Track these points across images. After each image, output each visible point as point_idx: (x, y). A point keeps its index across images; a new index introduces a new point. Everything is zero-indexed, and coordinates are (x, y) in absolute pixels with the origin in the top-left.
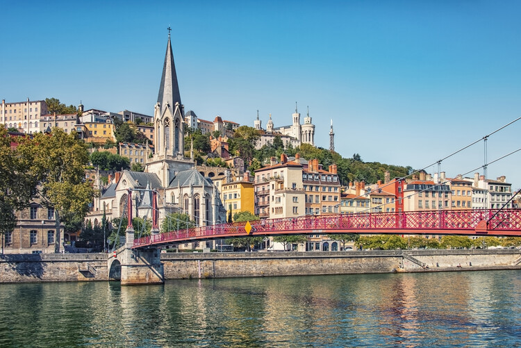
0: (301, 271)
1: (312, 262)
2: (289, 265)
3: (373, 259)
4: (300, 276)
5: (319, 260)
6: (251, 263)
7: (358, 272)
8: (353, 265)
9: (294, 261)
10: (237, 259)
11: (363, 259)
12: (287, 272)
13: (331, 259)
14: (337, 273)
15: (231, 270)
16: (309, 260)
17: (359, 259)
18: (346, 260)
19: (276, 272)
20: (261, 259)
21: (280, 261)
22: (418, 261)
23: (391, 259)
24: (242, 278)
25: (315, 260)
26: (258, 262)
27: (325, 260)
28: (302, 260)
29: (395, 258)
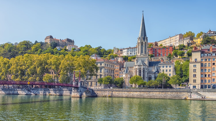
0: (141, 96)
1: (146, 93)
2: (136, 94)
3: (174, 93)
4: (140, 98)
5: (149, 92)
6: (124, 92)
7: (165, 98)
8: (164, 95)
9: (139, 92)
10: (119, 91)
11: (169, 92)
12: (135, 96)
13: (154, 92)
14: (156, 98)
15: (117, 95)
16: (144, 92)
17: (167, 92)
18: (160, 93)
19: (131, 96)
20: (127, 91)
21: (134, 92)
22: (200, 94)
23: (184, 93)
24: (120, 97)
25: (147, 92)
26: (126, 92)
27: (151, 92)
28: (142, 92)
29: (187, 93)
